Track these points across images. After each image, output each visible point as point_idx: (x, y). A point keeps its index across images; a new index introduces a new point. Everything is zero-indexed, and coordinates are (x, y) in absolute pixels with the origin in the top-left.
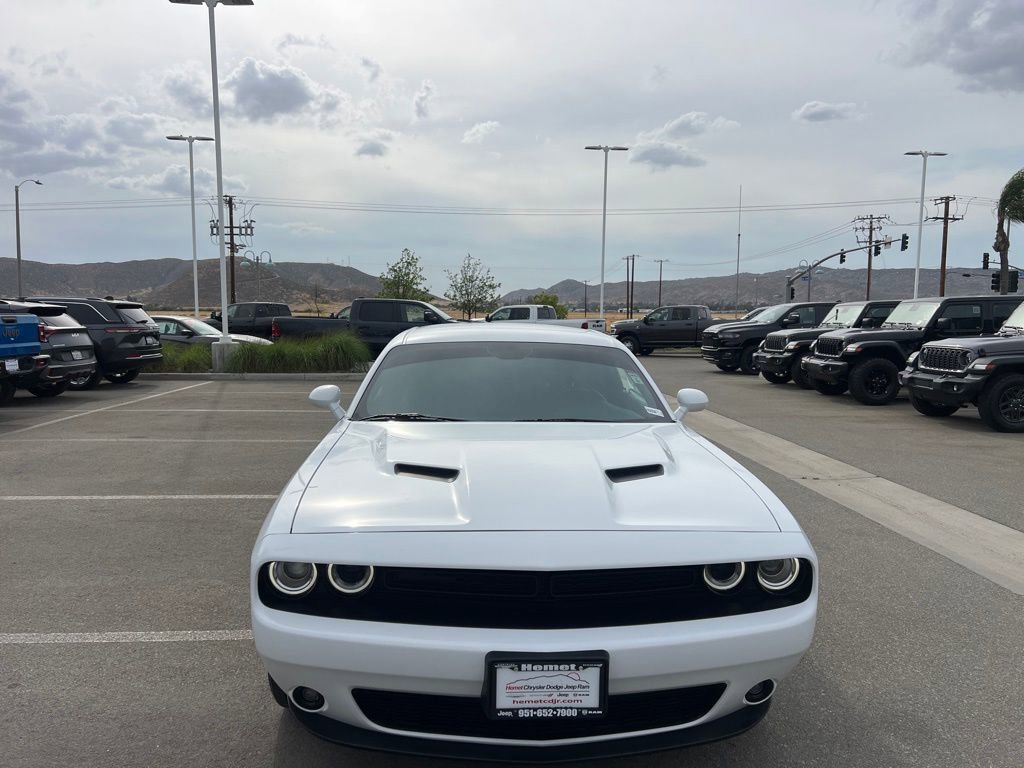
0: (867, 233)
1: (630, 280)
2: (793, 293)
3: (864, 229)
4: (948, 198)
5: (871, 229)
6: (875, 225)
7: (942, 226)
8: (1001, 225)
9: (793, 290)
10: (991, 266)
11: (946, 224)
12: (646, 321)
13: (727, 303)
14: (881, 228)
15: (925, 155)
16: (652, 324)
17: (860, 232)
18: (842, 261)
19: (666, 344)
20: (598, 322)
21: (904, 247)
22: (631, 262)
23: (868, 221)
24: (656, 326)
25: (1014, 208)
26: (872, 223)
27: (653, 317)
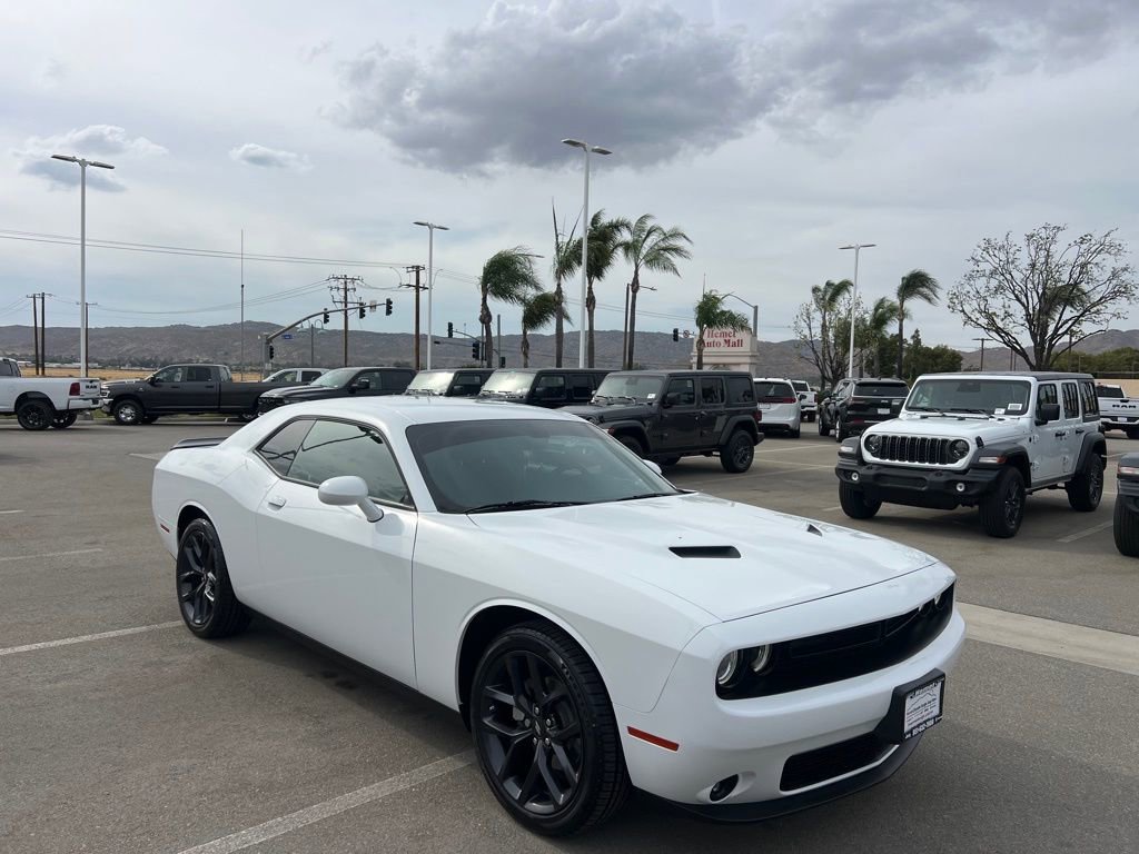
0: (342, 293)
1: (39, 325)
2: (272, 353)
3: (338, 289)
4: (418, 267)
5: (346, 290)
6: (350, 286)
7: (414, 293)
8: (484, 300)
9: (272, 349)
10: (455, 335)
11: (418, 292)
12: (153, 381)
13: (162, 359)
14: (355, 290)
15: (431, 227)
16: (161, 386)
17: (334, 292)
18: (326, 321)
19: (173, 410)
20: (91, 382)
21: (389, 312)
22: (39, 301)
23: (343, 281)
24: (166, 387)
25: (495, 285)
26: (347, 285)
27: (161, 378)
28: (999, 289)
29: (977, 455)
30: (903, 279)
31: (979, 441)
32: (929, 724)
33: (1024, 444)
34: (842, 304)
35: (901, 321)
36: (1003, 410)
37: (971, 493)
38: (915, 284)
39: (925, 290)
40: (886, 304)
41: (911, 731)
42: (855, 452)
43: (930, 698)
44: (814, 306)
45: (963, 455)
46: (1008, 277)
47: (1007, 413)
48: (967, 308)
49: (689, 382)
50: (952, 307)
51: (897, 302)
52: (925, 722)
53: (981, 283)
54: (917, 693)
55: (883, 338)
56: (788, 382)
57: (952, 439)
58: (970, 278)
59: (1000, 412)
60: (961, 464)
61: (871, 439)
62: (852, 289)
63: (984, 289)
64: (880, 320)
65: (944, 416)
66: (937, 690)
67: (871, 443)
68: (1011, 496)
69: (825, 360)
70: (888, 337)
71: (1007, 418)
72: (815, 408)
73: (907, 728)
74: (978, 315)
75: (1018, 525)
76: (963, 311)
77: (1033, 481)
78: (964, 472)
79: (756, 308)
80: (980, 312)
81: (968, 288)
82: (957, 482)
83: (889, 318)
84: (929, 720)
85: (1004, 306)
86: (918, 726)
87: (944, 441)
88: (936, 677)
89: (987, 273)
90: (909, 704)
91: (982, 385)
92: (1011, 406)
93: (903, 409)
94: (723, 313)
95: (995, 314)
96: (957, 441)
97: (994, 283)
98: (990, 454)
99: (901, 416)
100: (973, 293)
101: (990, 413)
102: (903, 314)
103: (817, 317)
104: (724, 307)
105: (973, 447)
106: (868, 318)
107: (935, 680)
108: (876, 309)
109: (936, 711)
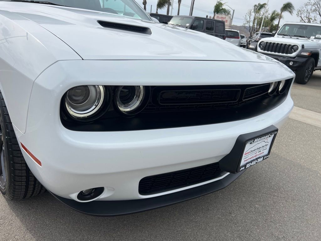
28: (315, 10)
29: (301, 52)
30: (284, 5)
31: (303, 46)
32: (259, 160)
33: (319, 50)
34: (262, 11)
35: (280, 19)
36: (314, 37)
37: (295, 65)
38: (287, 7)
39: (289, 10)
40: (276, 12)
41: (245, 166)
42: (255, 48)
43: (264, 144)
44: (253, 10)
45: (295, 51)
46: (319, 6)
47: (315, 38)
48: (302, 16)
49: (202, 21)
50: (298, 15)
51: (280, 12)
52: (257, 159)
53: (309, 7)
54: (256, 140)
55: (272, 25)
56: (238, 31)
57: (292, 44)
58: (306, 5)
59: (312, 37)
60: (293, 55)
61: (262, 43)
62: (266, 6)
63: (310, 10)
64: (273, 19)
65: (291, 38)
66: (270, 139)
67: (261, 45)
68: (309, 69)
69: (252, 30)
70: (274, 25)
71: (315, 40)
72: (246, 44)
73: (243, 163)
74: (305, 18)
75: (308, 80)
76: (301, 17)
77: (318, 65)
78: (294, 58)
79: (234, 10)
80: (307, 17)
81: (305, 8)
82: (290, 61)
83: (276, 18)
84: (260, 158)
85: (314, 17)
86: (251, 162)
87: (290, 45)
88: (272, 132)
89: (312, 4)
90: (248, 147)
91: (308, 27)
92: (317, 36)
93: (276, 35)
94: (223, 9)
95: (311, 18)
96: (294, 46)
97: (314, 8)
98: (306, 51)
99: (275, 36)
100: (306, 10)
101: (309, 38)
102: (281, 17)
103: (253, 14)
104: (224, 7)
105: (300, 48)
106: (269, 16)
107: (271, 133)
108: (272, 14)
109: (266, 152)
